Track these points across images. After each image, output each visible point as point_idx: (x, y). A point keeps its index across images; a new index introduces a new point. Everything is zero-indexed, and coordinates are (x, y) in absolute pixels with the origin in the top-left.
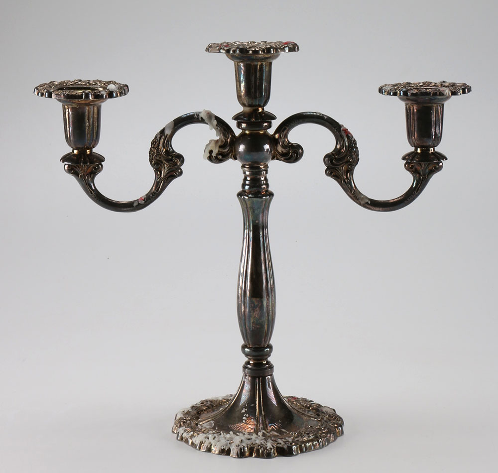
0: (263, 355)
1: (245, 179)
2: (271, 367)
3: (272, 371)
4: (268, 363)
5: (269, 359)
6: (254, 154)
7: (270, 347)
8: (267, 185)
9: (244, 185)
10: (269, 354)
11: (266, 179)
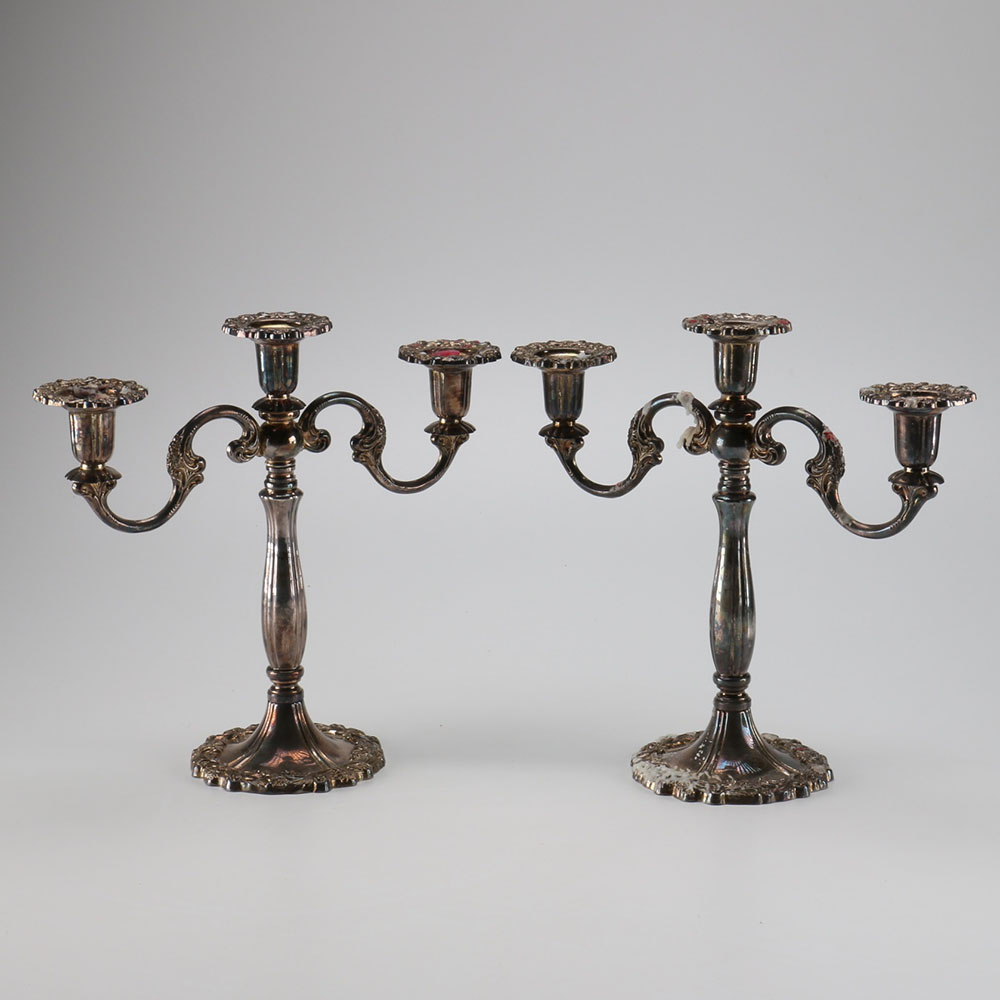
0: (739, 687)
1: (722, 479)
2: (748, 700)
3: (749, 706)
4: (744, 695)
5: (746, 691)
6: (735, 449)
7: (747, 677)
8: (748, 486)
9: (721, 485)
10: (745, 686)
11: (747, 479)
